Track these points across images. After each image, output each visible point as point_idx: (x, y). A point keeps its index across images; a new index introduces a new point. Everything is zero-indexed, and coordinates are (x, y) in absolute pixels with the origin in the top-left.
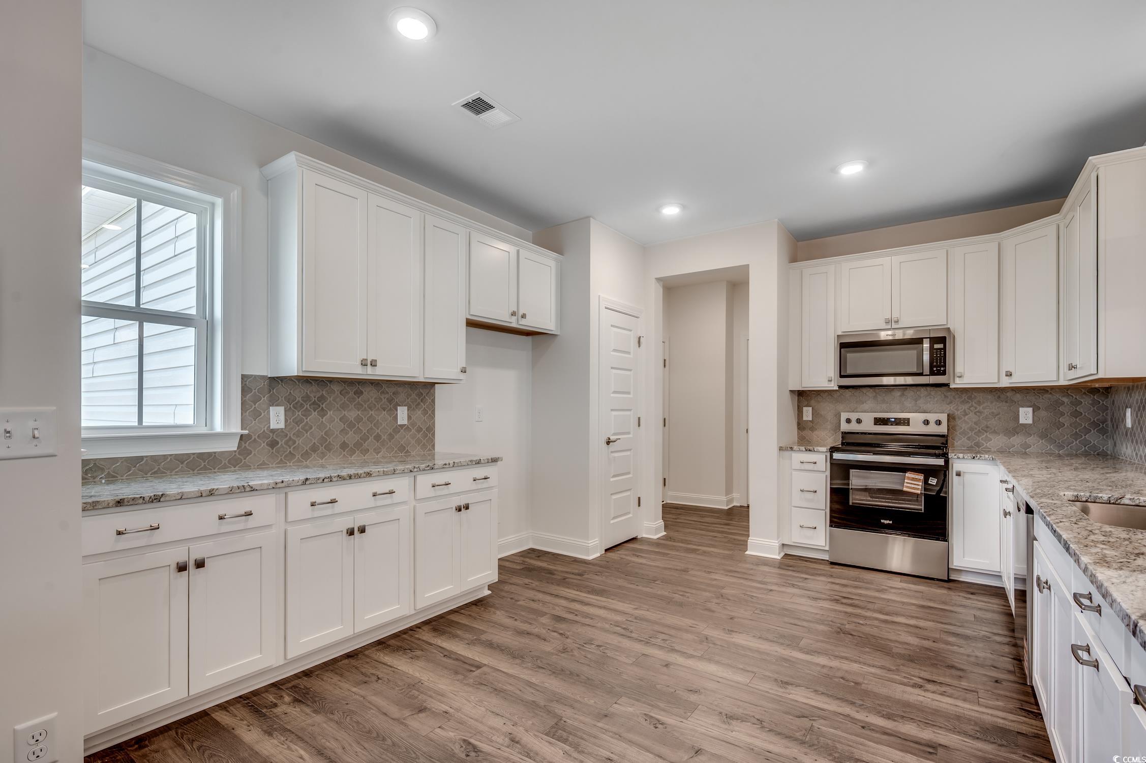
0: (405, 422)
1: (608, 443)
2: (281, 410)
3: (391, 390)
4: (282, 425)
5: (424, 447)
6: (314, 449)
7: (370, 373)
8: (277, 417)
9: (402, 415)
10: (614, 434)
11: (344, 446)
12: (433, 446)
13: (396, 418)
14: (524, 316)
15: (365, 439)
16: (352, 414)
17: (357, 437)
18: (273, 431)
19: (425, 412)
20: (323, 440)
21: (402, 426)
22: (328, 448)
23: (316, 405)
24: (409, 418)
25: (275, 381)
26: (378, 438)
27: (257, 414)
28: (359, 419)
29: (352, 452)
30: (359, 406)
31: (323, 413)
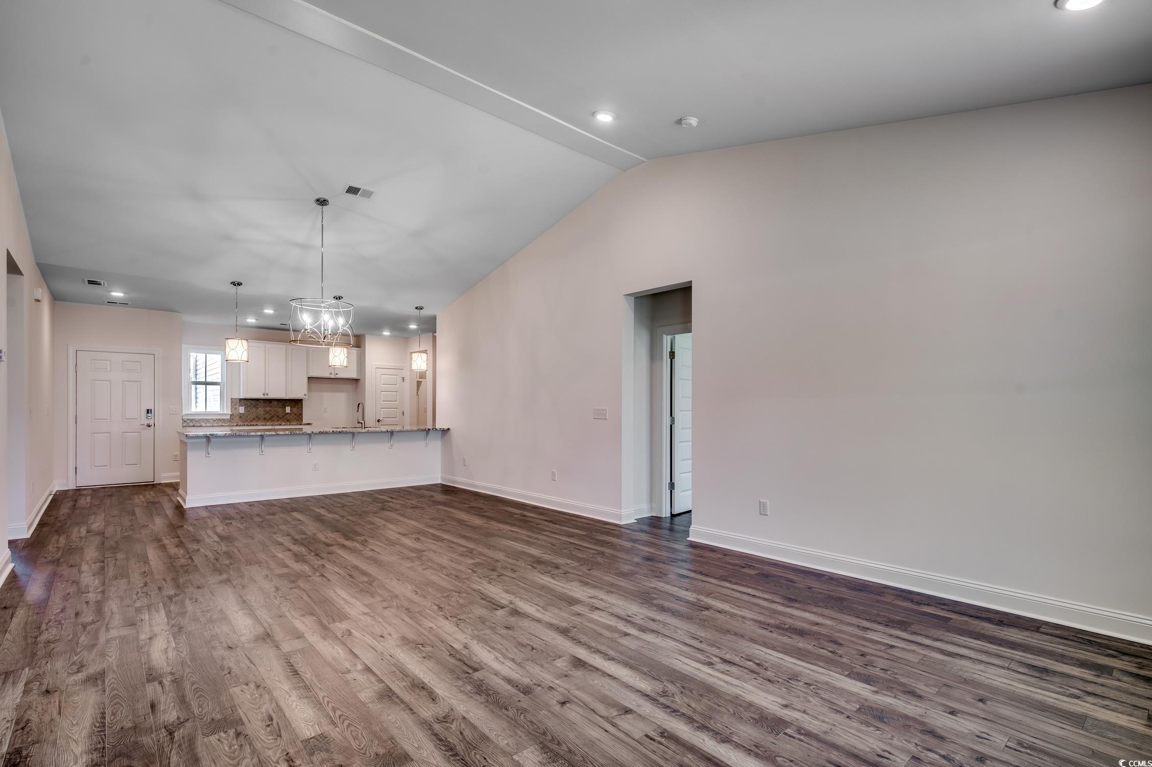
0: (289, 412)
1: (378, 421)
2: (243, 408)
3: (283, 402)
4: (243, 412)
5: (298, 420)
6: (254, 419)
7: (266, 397)
8: (242, 410)
9: (288, 410)
10: (383, 418)
11: (265, 419)
12: (302, 420)
13: (285, 410)
14: (337, 374)
15: (273, 417)
16: (268, 409)
17: (270, 416)
18: (240, 414)
19: (298, 408)
20: (257, 417)
21: (288, 413)
22: (259, 419)
23: (255, 407)
24: (291, 410)
25: (241, 400)
26: (278, 417)
27: (236, 409)
28: (270, 410)
29: (268, 421)
30: (271, 407)
31: (257, 408)
